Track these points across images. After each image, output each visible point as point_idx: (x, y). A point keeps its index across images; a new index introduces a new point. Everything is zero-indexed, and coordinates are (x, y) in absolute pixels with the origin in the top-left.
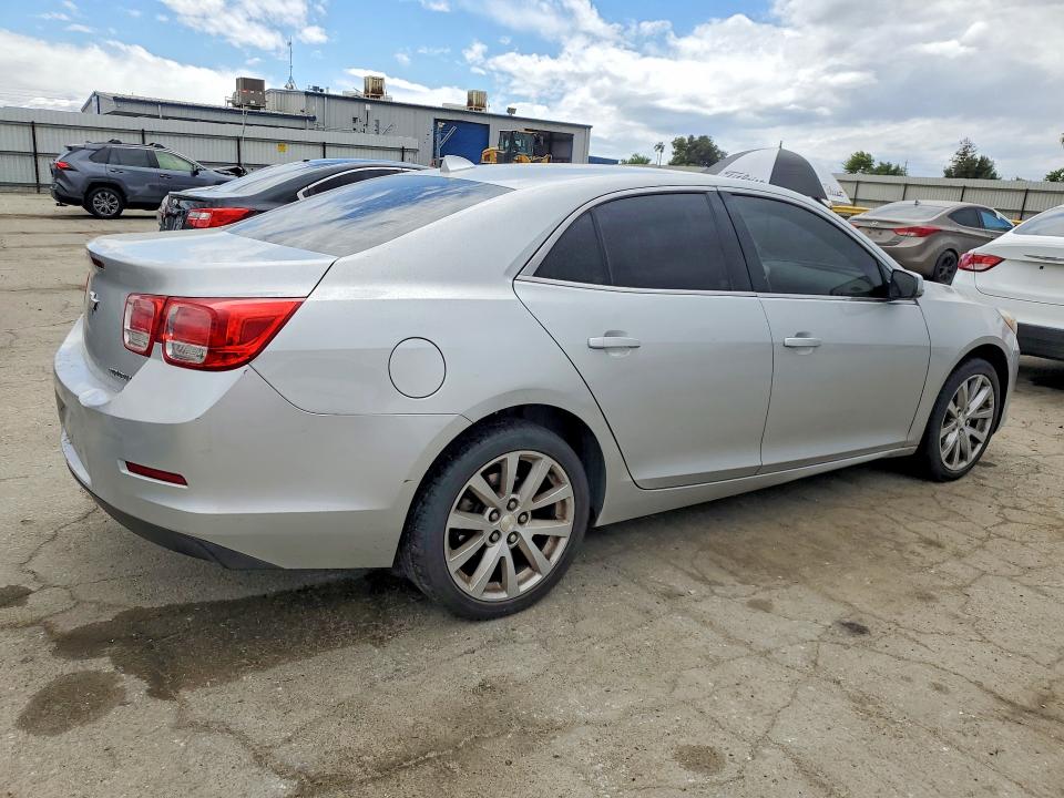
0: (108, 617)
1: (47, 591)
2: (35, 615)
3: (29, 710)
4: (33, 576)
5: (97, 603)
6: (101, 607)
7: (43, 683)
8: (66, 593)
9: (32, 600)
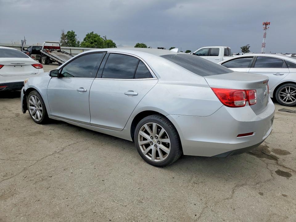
0: (264, 159)
1: (272, 170)
2: (278, 166)
3: (288, 154)
4: (273, 175)
5: (264, 162)
6: (264, 161)
7: (283, 156)
8: (268, 167)
9: (276, 170)
